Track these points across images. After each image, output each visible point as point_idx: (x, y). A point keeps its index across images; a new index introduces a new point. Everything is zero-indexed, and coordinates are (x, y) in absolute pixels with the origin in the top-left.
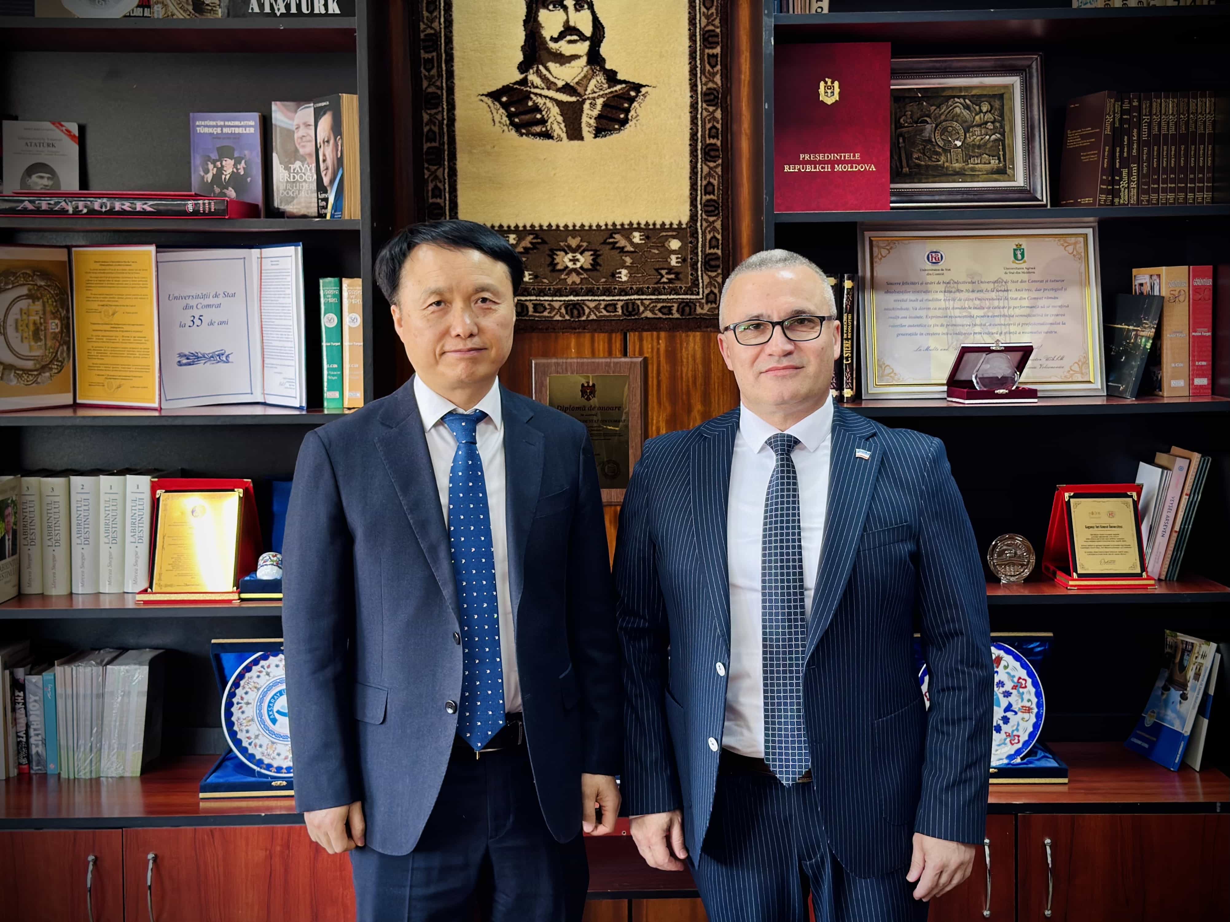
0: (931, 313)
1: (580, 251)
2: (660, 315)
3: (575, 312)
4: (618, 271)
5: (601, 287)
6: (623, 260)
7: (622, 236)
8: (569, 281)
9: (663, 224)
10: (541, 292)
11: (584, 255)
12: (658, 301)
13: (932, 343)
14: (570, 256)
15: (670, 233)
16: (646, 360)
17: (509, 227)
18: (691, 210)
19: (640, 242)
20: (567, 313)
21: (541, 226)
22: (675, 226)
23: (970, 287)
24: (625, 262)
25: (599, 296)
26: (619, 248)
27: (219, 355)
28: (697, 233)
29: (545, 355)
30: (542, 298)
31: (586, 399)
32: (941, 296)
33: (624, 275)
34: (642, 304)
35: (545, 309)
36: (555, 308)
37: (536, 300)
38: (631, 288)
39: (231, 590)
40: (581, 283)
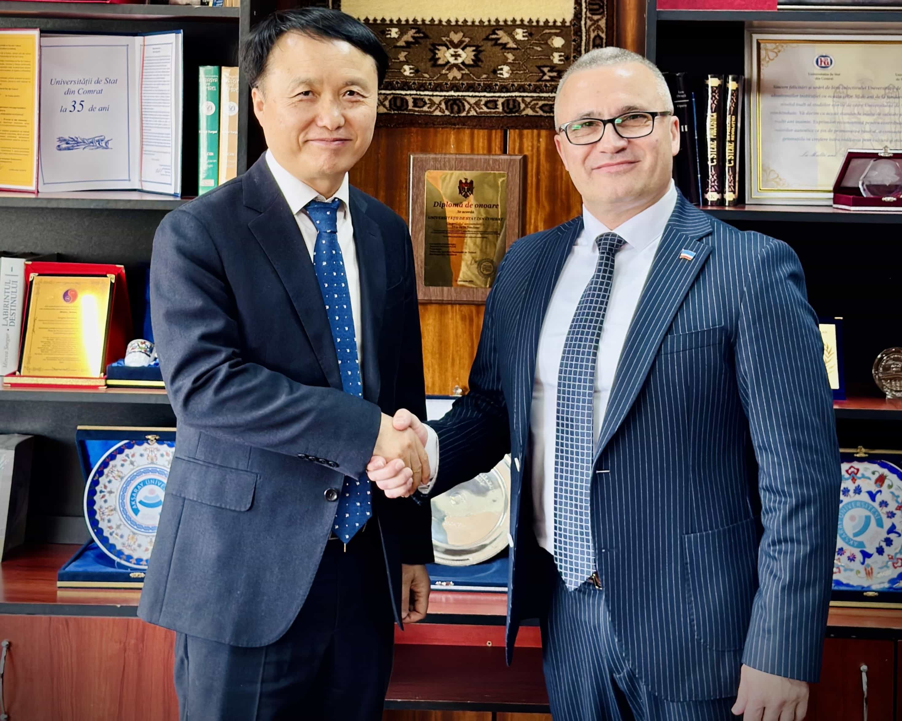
0: (819, 118)
1: (462, 46)
2: (541, 113)
3: (456, 108)
4: (499, 67)
5: (482, 83)
6: (505, 57)
7: (505, 32)
8: (450, 76)
9: (547, 21)
10: (422, 87)
11: (466, 50)
12: (540, 99)
13: (819, 148)
14: (452, 51)
15: (553, 31)
16: (525, 158)
17: (391, 21)
18: (575, 8)
19: (523, 39)
20: (447, 109)
21: (423, 21)
22: (559, 24)
23: (859, 92)
24: (507, 59)
25: (479, 92)
26: (501, 44)
27: (98, 141)
28: (581, 31)
29: (424, 150)
30: (422, 93)
31: (464, 196)
32: (829, 101)
33: (505, 72)
34: (523, 101)
35: (425, 103)
36: (435, 103)
37: (417, 94)
38: (513, 85)
39: (98, 377)
40: (462, 78)
